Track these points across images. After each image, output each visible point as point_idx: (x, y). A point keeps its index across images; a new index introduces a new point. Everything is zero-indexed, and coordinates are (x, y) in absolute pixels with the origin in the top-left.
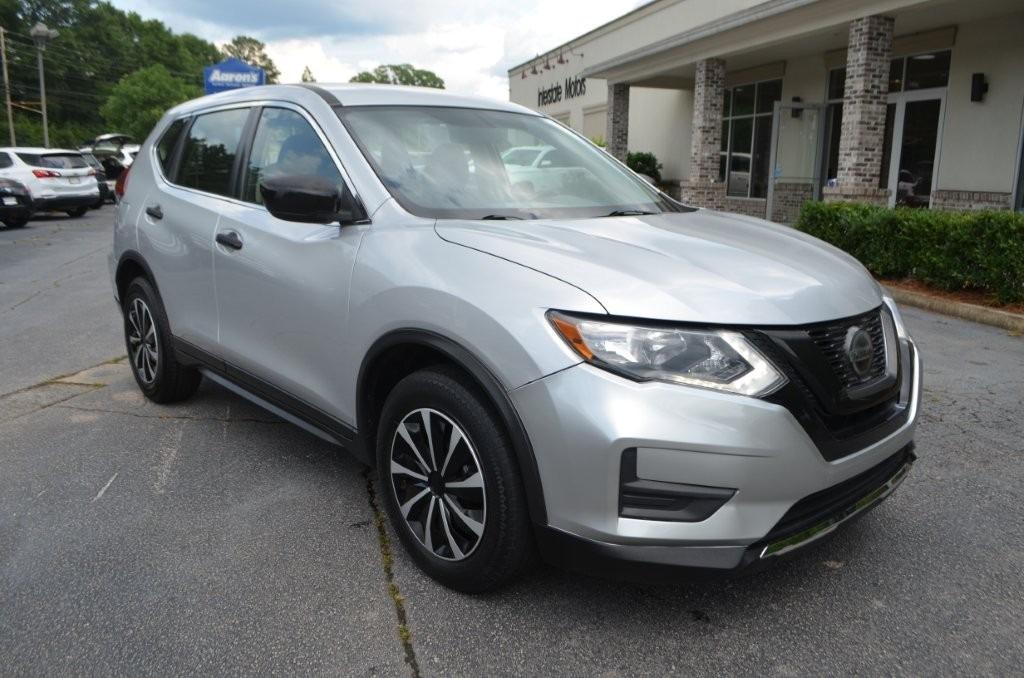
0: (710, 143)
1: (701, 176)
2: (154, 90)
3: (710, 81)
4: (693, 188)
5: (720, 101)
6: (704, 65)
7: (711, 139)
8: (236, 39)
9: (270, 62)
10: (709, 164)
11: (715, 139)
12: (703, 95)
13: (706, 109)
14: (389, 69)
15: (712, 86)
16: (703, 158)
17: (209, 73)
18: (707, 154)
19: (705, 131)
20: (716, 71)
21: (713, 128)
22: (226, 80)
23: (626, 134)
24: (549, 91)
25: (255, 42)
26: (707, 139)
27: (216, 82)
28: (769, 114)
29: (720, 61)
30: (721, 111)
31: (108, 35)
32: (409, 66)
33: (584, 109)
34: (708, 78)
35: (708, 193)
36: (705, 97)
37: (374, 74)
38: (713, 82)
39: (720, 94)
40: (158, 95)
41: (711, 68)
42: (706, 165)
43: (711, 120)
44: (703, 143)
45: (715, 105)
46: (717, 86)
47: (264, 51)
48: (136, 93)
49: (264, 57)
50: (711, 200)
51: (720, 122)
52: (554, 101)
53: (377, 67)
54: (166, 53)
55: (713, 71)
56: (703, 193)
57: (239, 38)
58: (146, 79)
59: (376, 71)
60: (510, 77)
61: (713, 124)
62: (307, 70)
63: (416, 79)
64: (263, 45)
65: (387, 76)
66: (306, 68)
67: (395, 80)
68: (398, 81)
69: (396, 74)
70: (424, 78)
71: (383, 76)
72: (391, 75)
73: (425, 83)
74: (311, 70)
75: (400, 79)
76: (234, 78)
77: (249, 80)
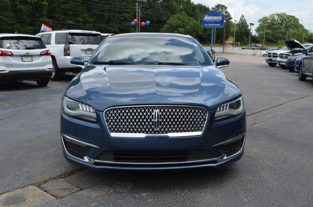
2: (181, 22)
8: (217, 5)
9: (229, 13)
14: (276, 15)
17: (204, 17)
22: (210, 19)
25: (224, 6)
27: (206, 20)
31: (172, 6)
32: (284, 14)
37: (269, 18)
40: (182, 24)
47: (227, 10)
48: (175, 23)
49: (227, 12)
53: (270, 15)
54: (191, 11)
57: (218, 5)
58: (178, 18)
59: (270, 16)
62: (243, 16)
63: (287, 19)
64: (227, 7)
65: (274, 18)
66: (242, 15)
67: (278, 20)
68: (279, 20)
69: (279, 17)
70: (291, 18)
71: (273, 18)
72: (276, 17)
73: (290, 21)
74: (244, 16)
75: (280, 19)
76: (213, 18)
77: (218, 19)
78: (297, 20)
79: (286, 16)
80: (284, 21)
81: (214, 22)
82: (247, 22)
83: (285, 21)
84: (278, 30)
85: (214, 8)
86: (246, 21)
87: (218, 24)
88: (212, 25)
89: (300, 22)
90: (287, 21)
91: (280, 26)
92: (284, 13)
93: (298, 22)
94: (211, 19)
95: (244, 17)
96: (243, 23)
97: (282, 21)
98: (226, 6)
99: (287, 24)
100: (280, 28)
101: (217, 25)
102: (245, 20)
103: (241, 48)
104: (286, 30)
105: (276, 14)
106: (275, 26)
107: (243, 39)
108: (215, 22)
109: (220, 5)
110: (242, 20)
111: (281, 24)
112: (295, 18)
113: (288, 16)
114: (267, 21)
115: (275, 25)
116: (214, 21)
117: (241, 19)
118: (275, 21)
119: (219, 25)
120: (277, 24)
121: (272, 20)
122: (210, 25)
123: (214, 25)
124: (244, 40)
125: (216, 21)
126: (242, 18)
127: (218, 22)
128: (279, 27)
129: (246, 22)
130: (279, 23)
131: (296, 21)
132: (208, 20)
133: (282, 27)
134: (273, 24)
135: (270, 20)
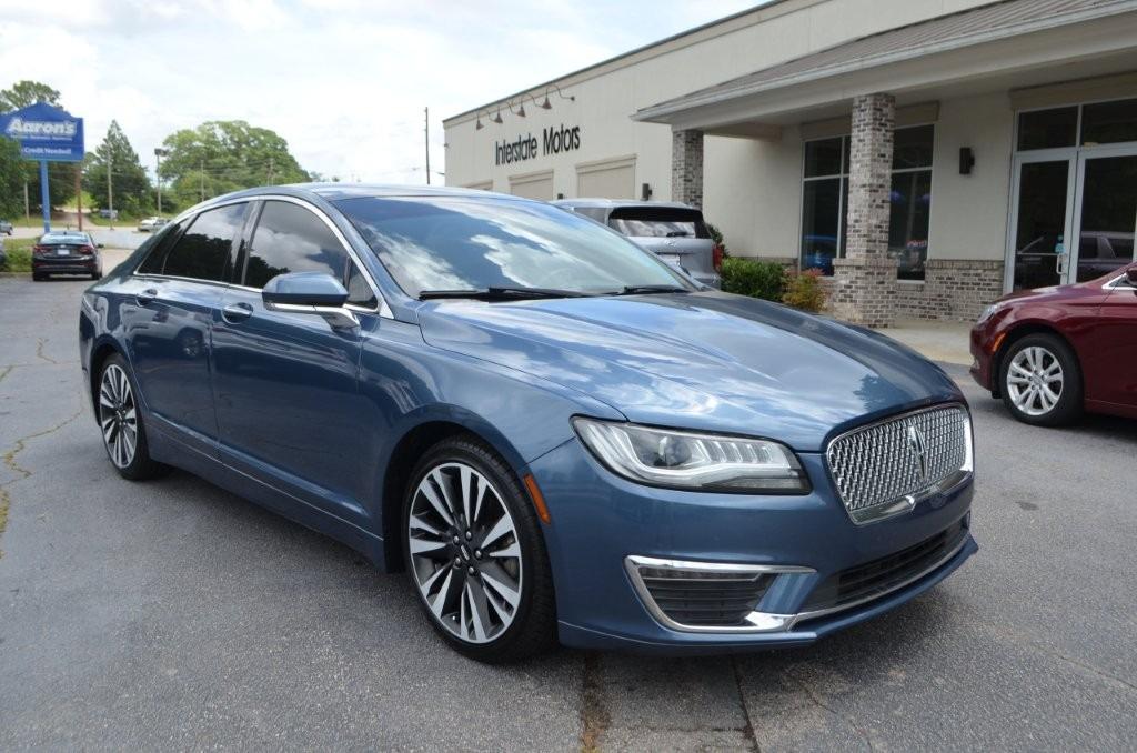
0: (877, 206)
1: (868, 251)
3: (878, 124)
4: (858, 268)
5: (889, 150)
6: (870, 101)
7: (879, 202)
8: (19, 84)
10: (876, 235)
11: (883, 202)
12: (868, 142)
13: (874, 160)
14: (217, 126)
15: (879, 130)
16: (870, 226)
17: (7, 123)
18: (874, 222)
19: (873, 189)
20: (885, 110)
21: (881, 186)
23: (701, 197)
24: (514, 145)
25: (47, 90)
26: (874, 201)
27: (16, 133)
28: (927, 169)
29: (889, 98)
30: (890, 164)
32: (243, 124)
33: (578, 168)
34: (875, 119)
35: (879, 274)
36: (873, 144)
37: (198, 133)
38: (882, 125)
39: (889, 141)
41: (878, 106)
42: (873, 236)
43: (880, 176)
44: (870, 206)
45: (883, 156)
46: (887, 131)
50: (882, 283)
51: (888, 178)
52: (525, 158)
53: (201, 124)
55: (880, 110)
56: (872, 274)
57: (23, 83)
59: (200, 128)
60: (445, 128)
61: (881, 181)
62: (114, 124)
63: (251, 139)
64: (57, 94)
65: (214, 136)
66: (114, 122)
67: (224, 140)
68: (229, 142)
69: (227, 133)
70: (262, 138)
71: (209, 136)
72: (220, 134)
73: (263, 144)
74: (120, 125)
75: (231, 139)
76: (41, 129)
77: (62, 131)
78: (284, 143)
79: (248, 129)
80: (244, 146)
81: (47, 142)
82: (131, 145)
83: (248, 143)
84: (230, 172)
85: (10, 92)
86: (130, 141)
87: (64, 148)
88: (39, 151)
89: (292, 151)
90: (252, 144)
91: (235, 158)
92: (241, 122)
93: (284, 149)
94: (37, 131)
95: (118, 129)
96: (117, 147)
97: (238, 144)
98: (54, 88)
99: (254, 154)
100: (235, 167)
101: (61, 152)
102: (124, 138)
103: (135, 229)
104: (253, 173)
105: (217, 123)
106: (217, 160)
107: (124, 199)
108: (53, 143)
109: (31, 83)
110: (114, 137)
111: (236, 153)
112: (275, 136)
113: (255, 129)
114: (191, 142)
115: (218, 155)
116: (45, 138)
117: (111, 137)
118: (216, 143)
119: (69, 152)
120: (225, 155)
121: (207, 142)
122: (33, 150)
123: (49, 151)
124: (128, 202)
125: (54, 138)
126: (115, 132)
127: (60, 142)
128: (231, 162)
129: (128, 144)
130: (229, 150)
131: (279, 147)
132: (24, 134)
133: (240, 164)
134: (212, 155)
135: (200, 141)
